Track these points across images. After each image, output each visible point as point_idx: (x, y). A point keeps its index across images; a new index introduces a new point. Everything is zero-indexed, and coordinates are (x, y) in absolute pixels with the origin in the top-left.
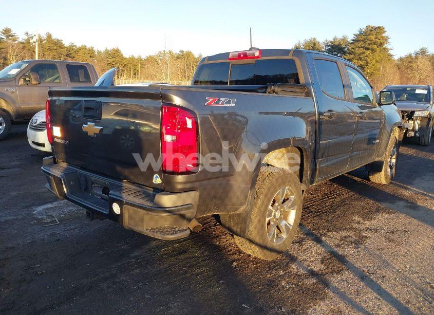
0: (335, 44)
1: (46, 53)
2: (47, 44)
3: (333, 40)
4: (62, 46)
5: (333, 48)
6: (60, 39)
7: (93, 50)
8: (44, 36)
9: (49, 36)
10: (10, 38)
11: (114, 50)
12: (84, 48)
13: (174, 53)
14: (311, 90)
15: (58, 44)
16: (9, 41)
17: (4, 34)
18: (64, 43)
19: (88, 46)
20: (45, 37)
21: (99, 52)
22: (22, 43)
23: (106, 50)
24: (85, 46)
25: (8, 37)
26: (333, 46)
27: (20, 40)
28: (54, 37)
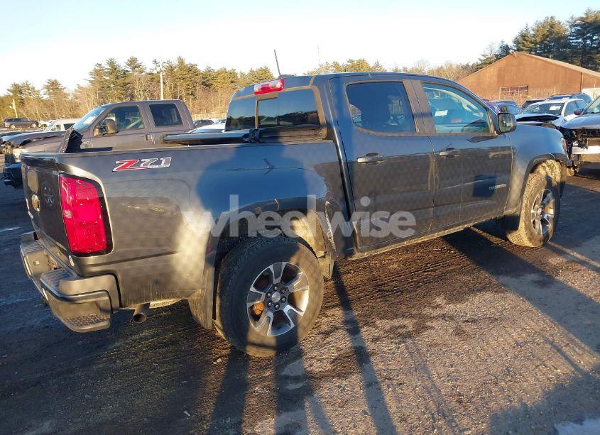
0: (589, 21)
1: (178, 84)
2: (180, 72)
3: (584, 16)
4: (196, 73)
5: (585, 29)
6: (193, 63)
7: (234, 73)
8: (175, 62)
9: (181, 61)
10: (136, 69)
11: (261, 69)
12: (224, 71)
13: (341, 65)
14: (333, 131)
15: (192, 70)
16: (136, 74)
17: (129, 65)
18: (199, 67)
19: (229, 69)
20: (177, 63)
21: (243, 75)
22: (150, 74)
23: (251, 71)
24: (225, 69)
25: (133, 69)
26: (585, 24)
27: (148, 71)
28: (186, 62)
